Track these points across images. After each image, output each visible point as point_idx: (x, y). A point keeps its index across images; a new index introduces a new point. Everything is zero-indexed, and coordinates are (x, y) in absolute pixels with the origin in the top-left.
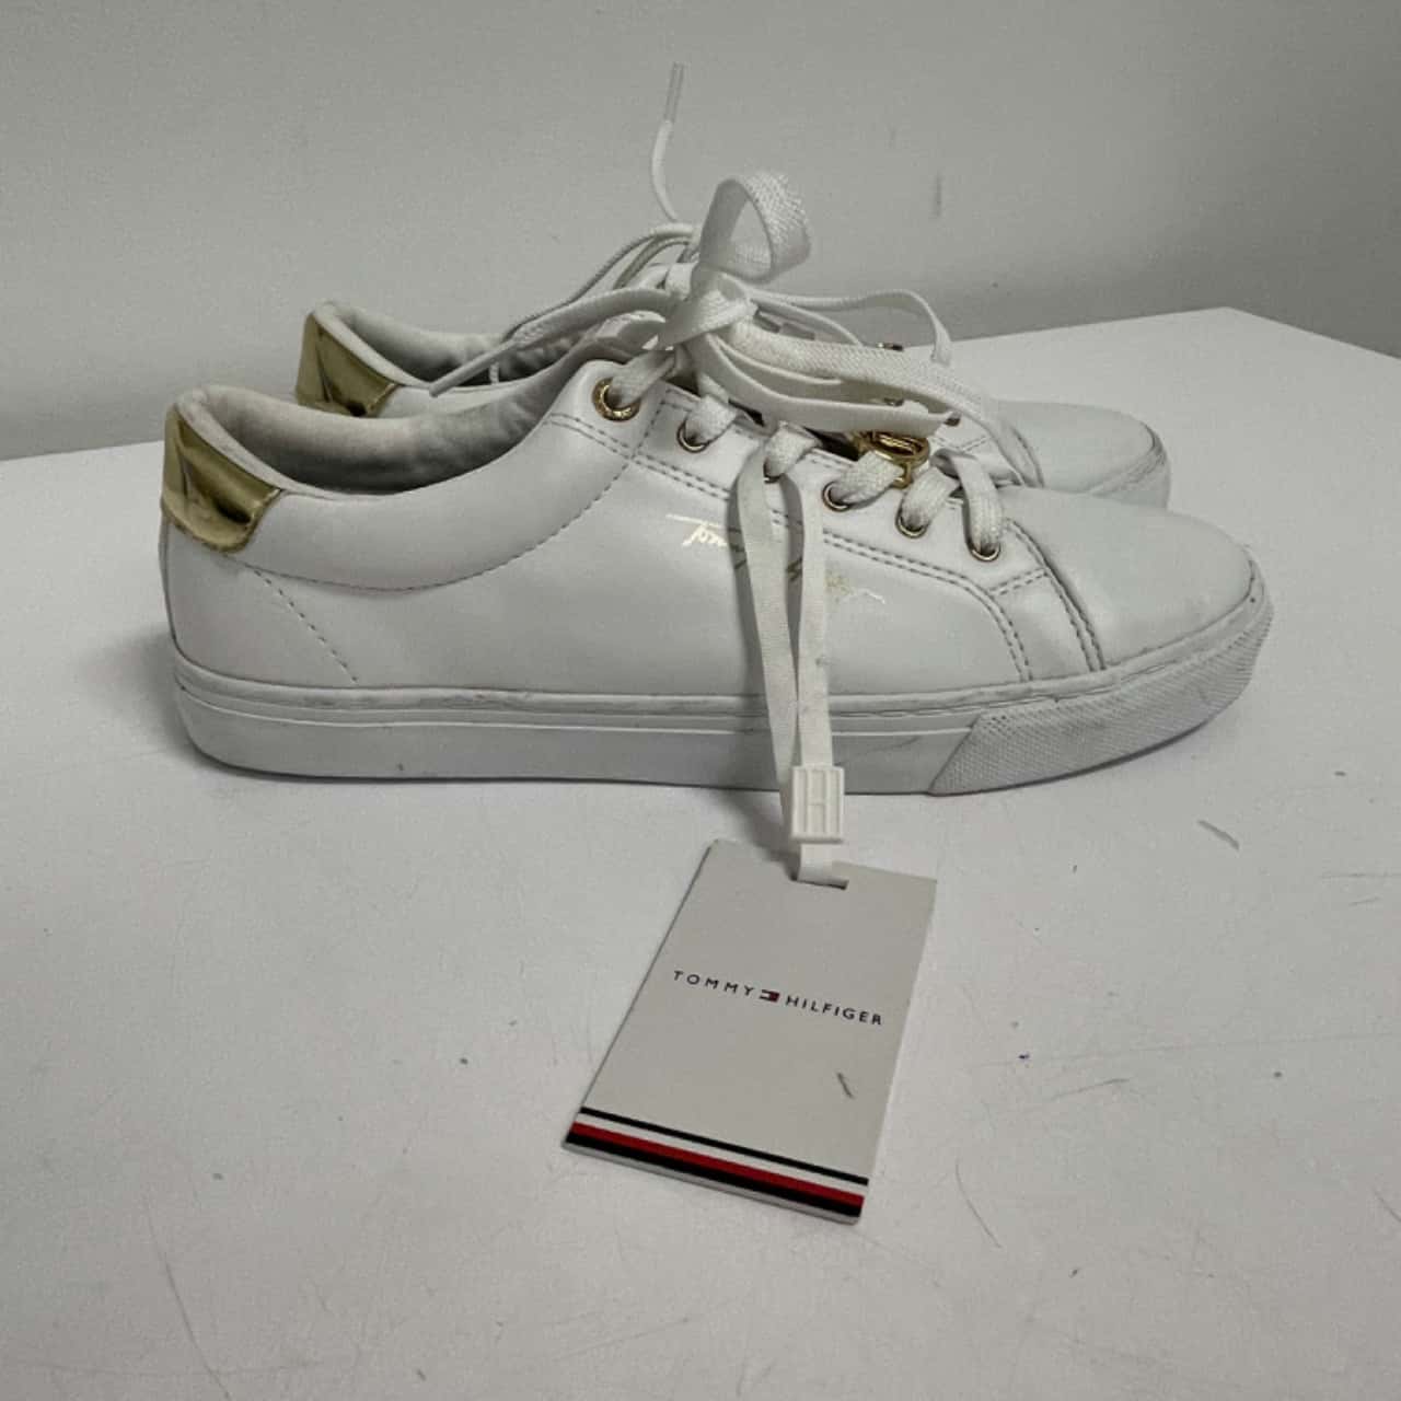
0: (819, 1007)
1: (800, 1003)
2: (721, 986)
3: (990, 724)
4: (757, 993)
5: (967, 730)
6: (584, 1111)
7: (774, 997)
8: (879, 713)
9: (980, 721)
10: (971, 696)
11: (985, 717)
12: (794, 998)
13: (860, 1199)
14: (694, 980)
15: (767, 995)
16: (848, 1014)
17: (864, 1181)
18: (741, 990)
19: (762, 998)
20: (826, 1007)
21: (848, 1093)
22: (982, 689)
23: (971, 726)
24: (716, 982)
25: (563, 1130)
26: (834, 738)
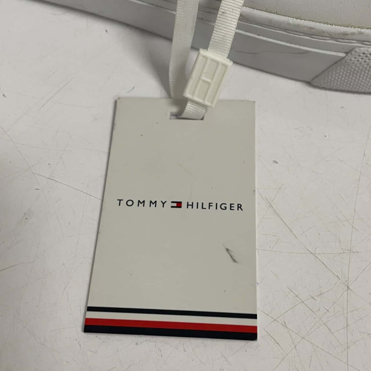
0: (206, 206)
1: (195, 205)
2: (147, 203)
3: (360, 56)
4: (168, 205)
5: (343, 55)
6: (90, 309)
7: (179, 205)
8: (286, 30)
9: (353, 53)
10: (353, 34)
11: (357, 49)
12: (190, 203)
13: (255, 328)
14: (130, 203)
15: (175, 205)
16: (223, 207)
17: (254, 316)
18: (159, 204)
19: (172, 207)
20: (210, 205)
21: (235, 261)
22: (363, 30)
23: (347, 53)
24: (144, 201)
25: (80, 324)
26: (236, 33)
